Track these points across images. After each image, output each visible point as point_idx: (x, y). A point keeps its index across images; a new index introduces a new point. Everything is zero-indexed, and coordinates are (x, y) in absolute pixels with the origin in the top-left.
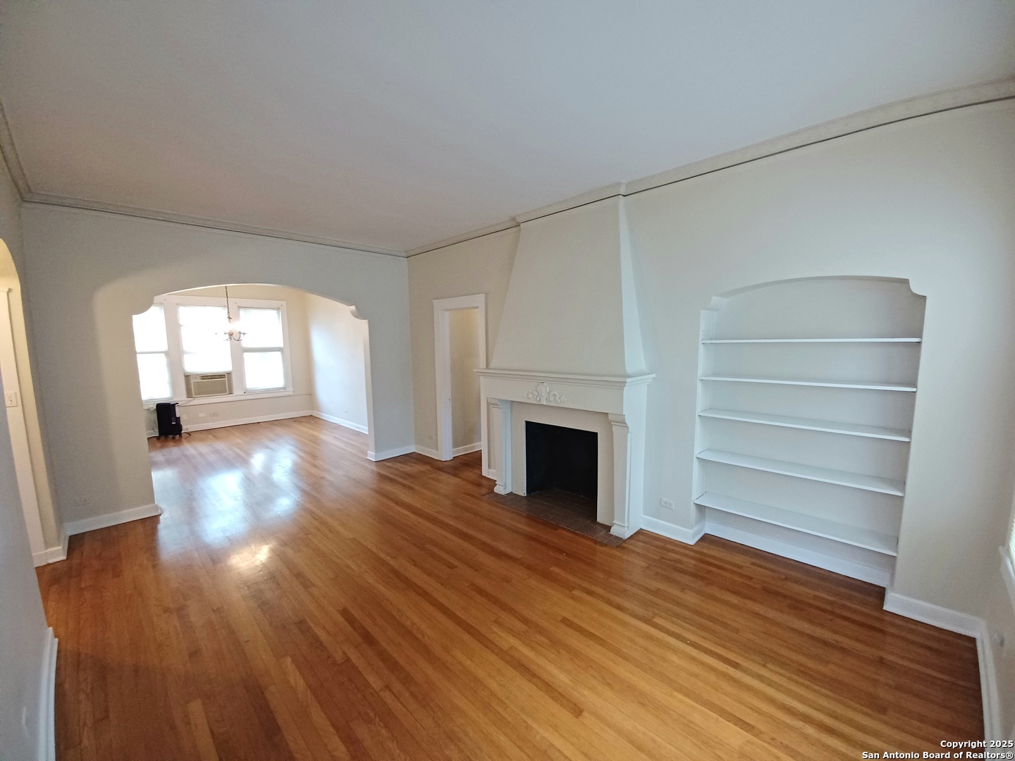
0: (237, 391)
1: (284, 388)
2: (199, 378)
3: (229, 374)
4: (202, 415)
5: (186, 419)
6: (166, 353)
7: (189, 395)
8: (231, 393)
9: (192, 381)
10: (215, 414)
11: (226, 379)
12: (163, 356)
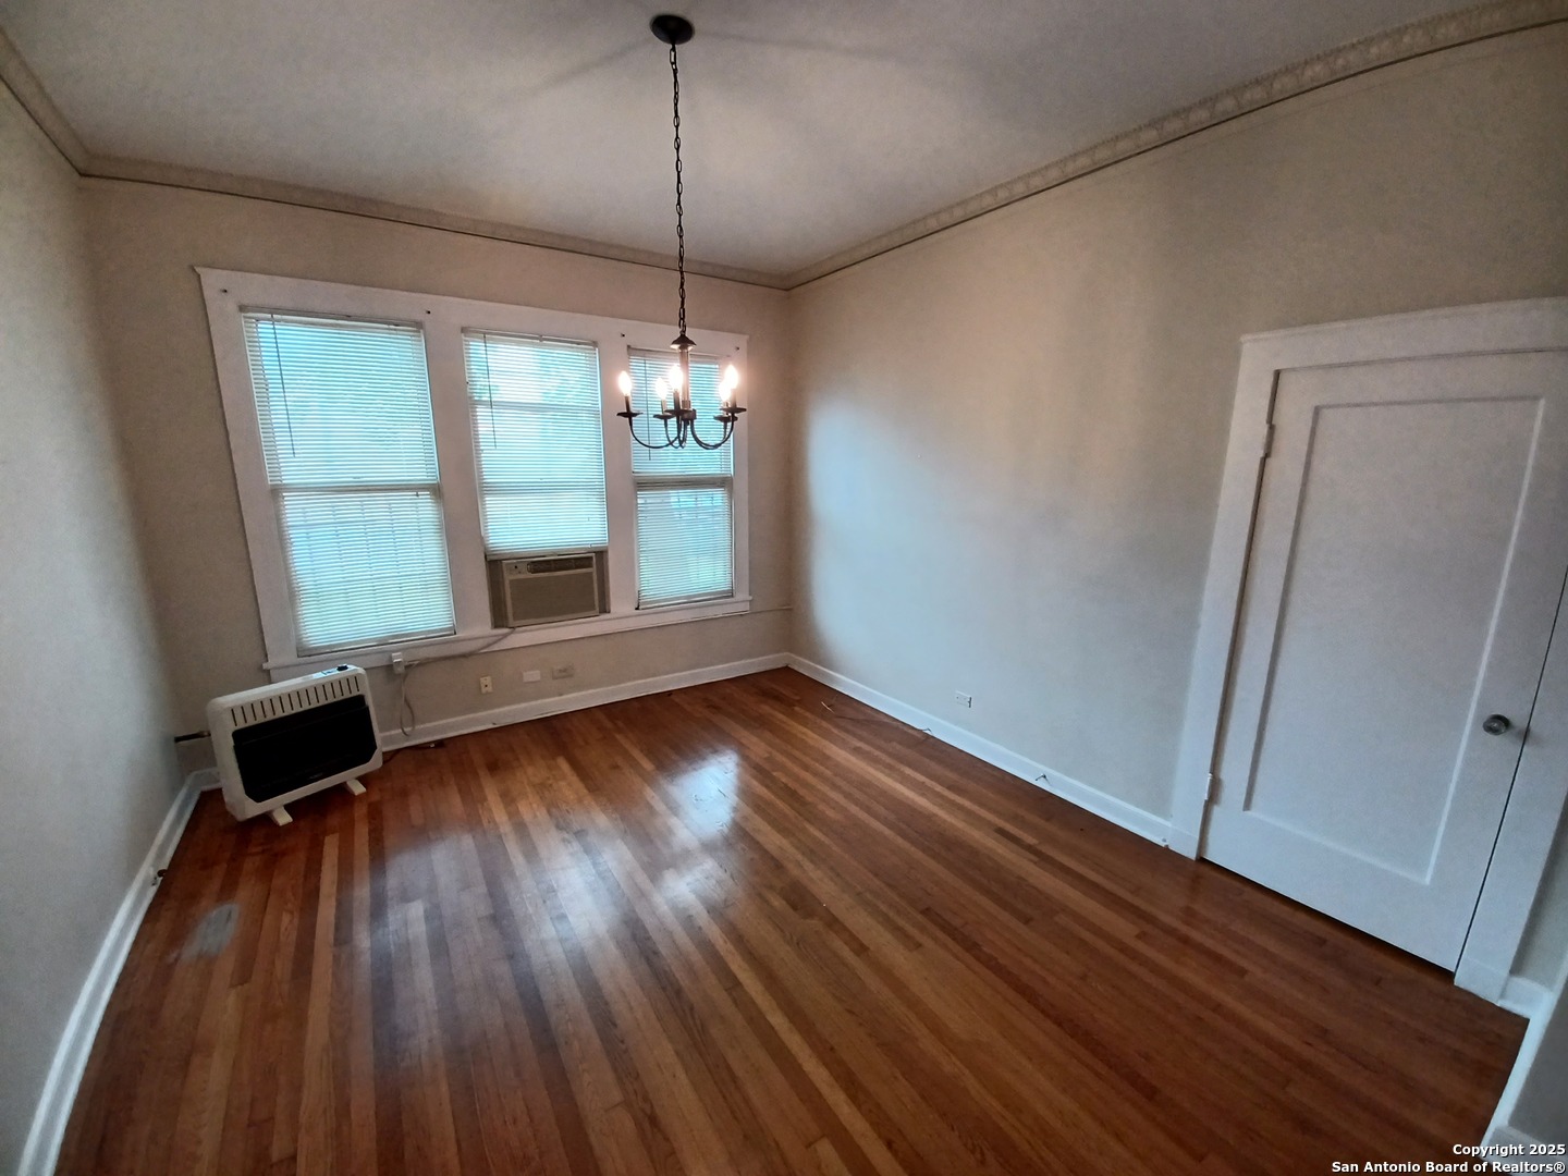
0: (620, 605)
1: (730, 594)
2: (523, 567)
3: (601, 554)
4: (533, 675)
5: (490, 689)
6: (436, 491)
7: (499, 619)
8: (604, 609)
9: (508, 577)
10: (566, 673)
11: (593, 570)
12: (425, 496)
